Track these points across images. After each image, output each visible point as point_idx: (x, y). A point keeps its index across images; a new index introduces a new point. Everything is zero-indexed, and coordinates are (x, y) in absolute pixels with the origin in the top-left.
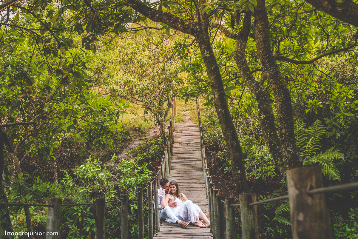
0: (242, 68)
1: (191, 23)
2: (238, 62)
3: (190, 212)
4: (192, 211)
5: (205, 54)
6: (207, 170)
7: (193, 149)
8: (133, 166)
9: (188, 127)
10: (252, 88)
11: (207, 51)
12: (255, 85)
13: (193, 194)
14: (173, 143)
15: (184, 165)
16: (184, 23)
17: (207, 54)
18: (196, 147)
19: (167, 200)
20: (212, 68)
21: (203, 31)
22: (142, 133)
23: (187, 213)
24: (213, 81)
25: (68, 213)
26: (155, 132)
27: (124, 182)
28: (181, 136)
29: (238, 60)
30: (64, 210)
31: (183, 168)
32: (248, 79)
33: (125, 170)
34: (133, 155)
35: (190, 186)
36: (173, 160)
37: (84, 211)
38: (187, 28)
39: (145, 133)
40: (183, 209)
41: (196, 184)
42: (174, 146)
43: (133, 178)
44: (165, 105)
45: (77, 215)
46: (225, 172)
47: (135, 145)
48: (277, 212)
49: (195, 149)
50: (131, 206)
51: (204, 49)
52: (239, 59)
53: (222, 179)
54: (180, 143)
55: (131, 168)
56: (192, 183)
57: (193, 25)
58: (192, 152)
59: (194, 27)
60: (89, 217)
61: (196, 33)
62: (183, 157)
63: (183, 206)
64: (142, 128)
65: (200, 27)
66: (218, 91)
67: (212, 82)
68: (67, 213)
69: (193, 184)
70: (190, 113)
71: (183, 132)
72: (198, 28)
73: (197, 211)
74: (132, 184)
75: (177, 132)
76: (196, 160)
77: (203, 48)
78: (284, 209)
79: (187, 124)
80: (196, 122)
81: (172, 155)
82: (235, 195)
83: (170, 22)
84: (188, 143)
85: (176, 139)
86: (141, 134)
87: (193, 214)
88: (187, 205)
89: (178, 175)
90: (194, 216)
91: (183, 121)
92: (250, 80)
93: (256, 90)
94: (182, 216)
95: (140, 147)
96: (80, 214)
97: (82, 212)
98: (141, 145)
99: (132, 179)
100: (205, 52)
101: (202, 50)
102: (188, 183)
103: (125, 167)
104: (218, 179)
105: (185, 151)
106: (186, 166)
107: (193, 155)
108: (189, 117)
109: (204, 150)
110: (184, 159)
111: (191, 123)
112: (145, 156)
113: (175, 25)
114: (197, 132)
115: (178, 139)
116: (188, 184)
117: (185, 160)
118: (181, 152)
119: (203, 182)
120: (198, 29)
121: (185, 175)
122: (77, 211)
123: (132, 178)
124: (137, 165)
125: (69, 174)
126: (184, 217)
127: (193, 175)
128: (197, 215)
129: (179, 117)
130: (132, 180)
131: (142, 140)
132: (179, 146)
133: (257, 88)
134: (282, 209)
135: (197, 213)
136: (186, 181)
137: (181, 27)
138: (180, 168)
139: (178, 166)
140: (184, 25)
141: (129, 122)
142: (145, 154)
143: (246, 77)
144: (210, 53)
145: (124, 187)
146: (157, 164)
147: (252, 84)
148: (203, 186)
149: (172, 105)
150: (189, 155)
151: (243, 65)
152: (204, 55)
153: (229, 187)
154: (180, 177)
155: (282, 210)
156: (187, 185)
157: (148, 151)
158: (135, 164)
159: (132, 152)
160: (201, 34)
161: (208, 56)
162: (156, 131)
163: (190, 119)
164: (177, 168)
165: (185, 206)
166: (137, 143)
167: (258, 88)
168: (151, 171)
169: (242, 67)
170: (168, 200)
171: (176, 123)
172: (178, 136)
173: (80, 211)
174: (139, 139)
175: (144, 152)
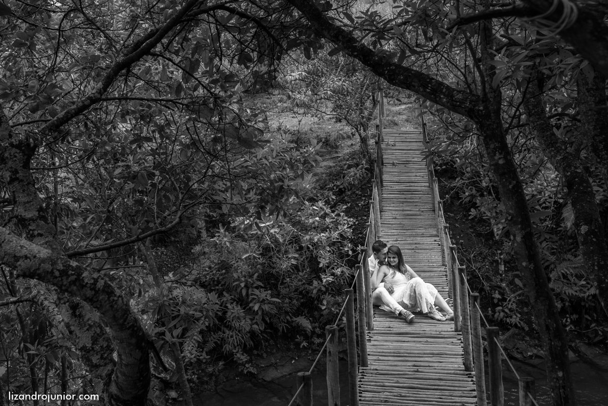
0: (537, 125)
1: (467, 98)
2: (529, 113)
3: (421, 296)
4: (422, 295)
5: (496, 158)
6: (445, 227)
7: (414, 174)
8: (322, 213)
9: (404, 135)
10: (557, 163)
11: (500, 154)
12: (564, 159)
13: (421, 257)
14: (383, 164)
15: (403, 202)
16: (452, 96)
17: (500, 158)
18: (419, 171)
19: (381, 275)
20: (510, 187)
21: (492, 114)
22: (332, 147)
23: (415, 297)
24: (512, 209)
25: (225, 282)
26: (352, 145)
27: (310, 239)
28: (395, 151)
29: (529, 108)
30: (218, 278)
31: (401, 209)
32: (548, 145)
33: (311, 221)
34: (319, 185)
35: (415, 242)
36: (384, 195)
37: (250, 280)
38: (459, 106)
39: (337, 147)
40: (408, 292)
41: (424, 238)
42: (385, 169)
43: (324, 234)
44: (368, 104)
45: (238, 286)
46: (470, 218)
47: (321, 167)
48: (554, 276)
49: (418, 174)
50: (323, 276)
51: (494, 148)
52: (531, 107)
53: (461, 219)
54: (393, 164)
55: (320, 215)
56: (417, 236)
57: (471, 102)
58: (413, 179)
59: (475, 106)
60: (257, 288)
61: (478, 119)
62: (401, 188)
63: (409, 286)
64: (332, 139)
65: (486, 108)
66: (522, 229)
67: (510, 211)
68: (223, 283)
69: (419, 239)
70: (405, 108)
71: (397, 144)
72: (481, 108)
73: (432, 294)
74: (322, 243)
75: (388, 145)
76: (421, 192)
77: (492, 146)
78: (566, 271)
79: (403, 129)
80: (417, 126)
81: (382, 186)
82: (484, 246)
83: (425, 91)
84: (407, 163)
85: (387, 157)
86: (330, 149)
87: (425, 300)
88: (414, 285)
89: (394, 221)
90: (427, 303)
91: (396, 124)
92: (553, 149)
93: (564, 170)
94: (406, 301)
95: (330, 172)
96: (243, 285)
97: (246, 281)
98: (331, 167)
99: (323, 236)
100: (495, 155)
101: (490, 150)
102: (410, 236)
103: (311, 215)
104: (456, 219)
105: (403, 178)
106: (405, 204)
107: (416, 184)
108: (404, 117)
109: (437, 185)
110: (401, 192)
111: (409, 128)
112: (339, 186)
113: (435, 98)
114: (419, 144)
115: (389, 156)
116: (412, 238)
117: (403, 194)
118: (396, 179)
119: (435, 233)
120: (481, 111)
121: (406, 222)
122: (238, 279)
123: (322, 234)
124: (328, 211)
125: (223, 228)
126: (410, 304)
127: (417, 220)
128: (432, 301)
129: (390, 118)
130: (323, 238)
131: (332, 158)
132: (392, 168)
133: (566, 166)
134: (562, 271)
135: (432, 298)
136: (409, 232)
137: (448, 102)
138: (397, 208)
139: (392, 205)
140: (452, 100)
141: (311, 130)
142: (338, 183)
143: (545, 141)
144: (505, 158)
145: (310, 246)
146: (358, 198)
147: (556, 156)
148: (435, 241)
149: (379, 102)
150: (408, 184)
151: (538, 118)
152: (494, 160)
153: (473, 233)
154: (396, 226)
155: (562, 273)
156: (410, 240)
157: (344, 177)
158: (325, 208)
159: (317, 181)
160: (488, 121)
161: (501, 162)
162: (354, 143)
163: (407, 121)
164: (391, 208)
165: (412, 287)
166: (325, 163)
167: (569, 166)
168: (352, 219)
169: (536, 122)
170: (383, 275)
171: (384, 128)
172: (389, 151)
173: (243, 279)
174: (328, 157)
175: (336, 180)
